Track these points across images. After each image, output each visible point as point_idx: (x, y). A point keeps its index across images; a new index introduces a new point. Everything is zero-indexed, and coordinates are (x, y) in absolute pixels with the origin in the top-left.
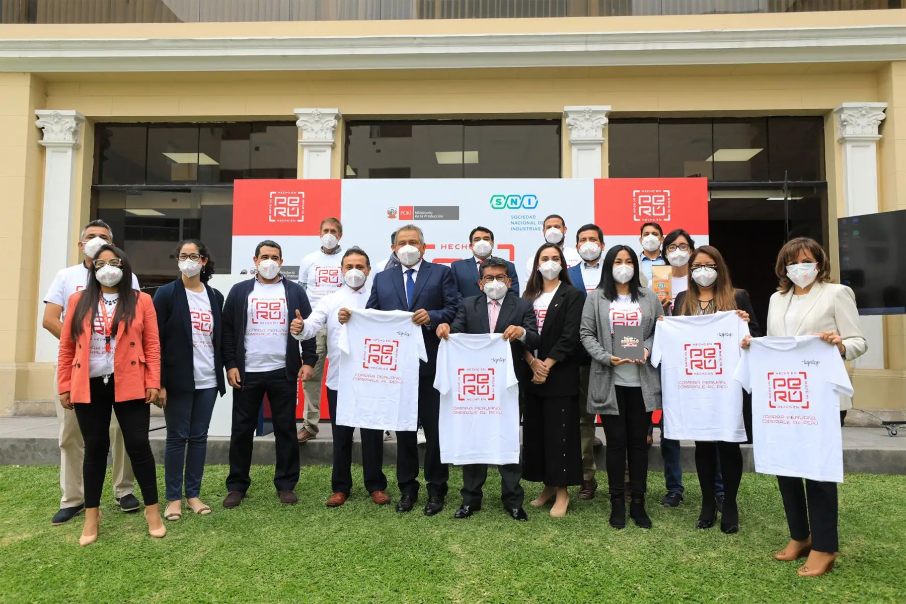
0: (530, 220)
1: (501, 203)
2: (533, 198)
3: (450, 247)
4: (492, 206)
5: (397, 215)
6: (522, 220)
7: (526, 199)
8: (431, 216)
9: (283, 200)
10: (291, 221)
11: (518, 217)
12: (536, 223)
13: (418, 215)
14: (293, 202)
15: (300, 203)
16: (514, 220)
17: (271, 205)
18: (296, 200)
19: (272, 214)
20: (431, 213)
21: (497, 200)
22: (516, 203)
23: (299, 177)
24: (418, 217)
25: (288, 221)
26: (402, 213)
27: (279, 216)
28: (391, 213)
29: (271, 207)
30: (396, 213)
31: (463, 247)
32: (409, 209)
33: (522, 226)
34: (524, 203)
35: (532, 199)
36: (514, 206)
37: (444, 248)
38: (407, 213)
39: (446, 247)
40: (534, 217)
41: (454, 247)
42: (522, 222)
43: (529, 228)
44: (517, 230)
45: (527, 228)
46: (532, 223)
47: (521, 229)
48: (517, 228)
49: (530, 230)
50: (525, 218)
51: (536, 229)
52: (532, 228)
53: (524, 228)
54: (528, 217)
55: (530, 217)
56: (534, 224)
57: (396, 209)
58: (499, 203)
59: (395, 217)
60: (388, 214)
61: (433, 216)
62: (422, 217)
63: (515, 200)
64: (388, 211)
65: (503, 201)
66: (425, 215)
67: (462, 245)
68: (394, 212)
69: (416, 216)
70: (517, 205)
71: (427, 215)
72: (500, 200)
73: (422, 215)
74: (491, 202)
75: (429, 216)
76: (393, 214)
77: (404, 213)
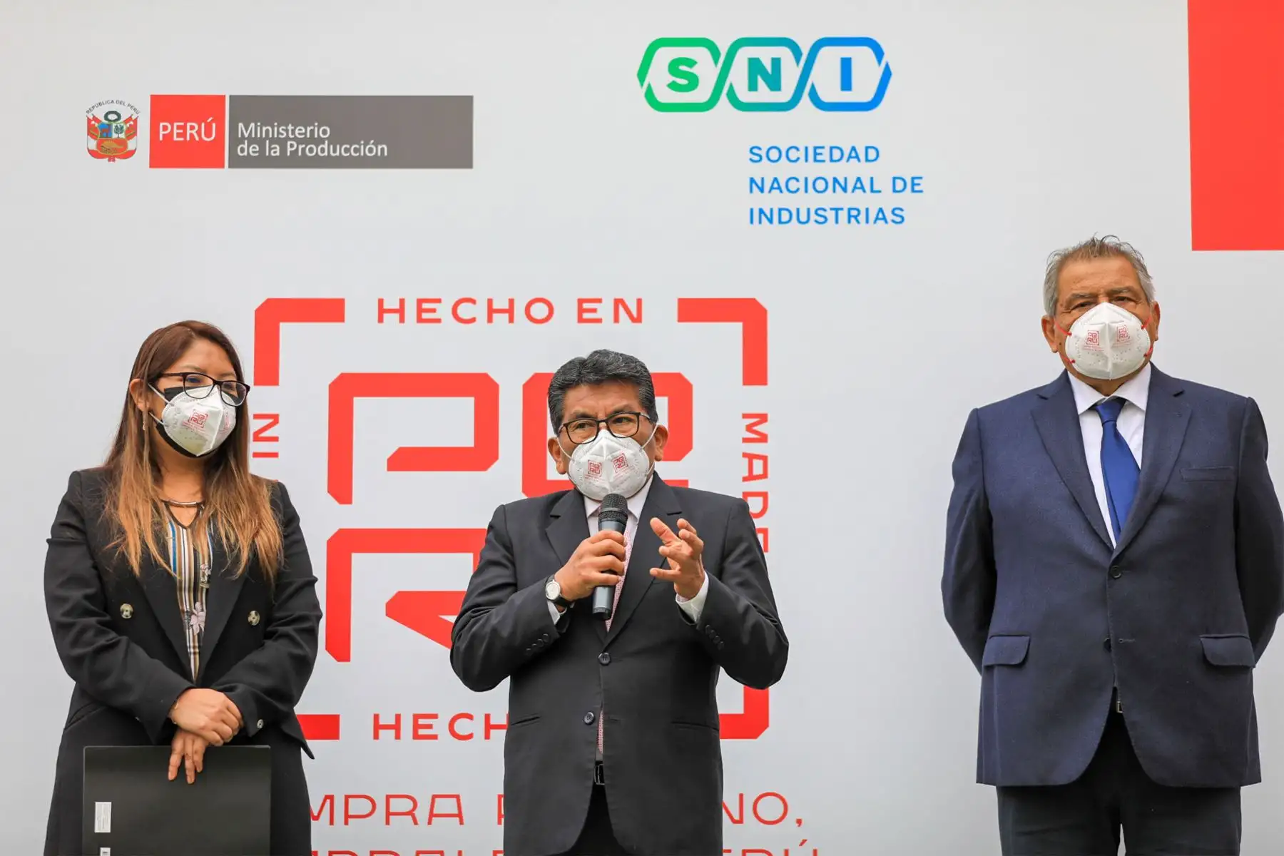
0: (848, 170)
1: (693, 82)
2: (867, 52)
3: (425, 311)
4: (650, 95)
5: (141, 143)
6: (810, 170)
7: (829, 59)
8: (325, 150)
11: (786, 154)
12: (884, 184)
13: (251, 141)
16: (765, 171)
20: (323, 131)
21: (674, 67)
22: (774, 83)
24: (253, 150)
26: (165, 128)
28: (106, 131)
30: (132, 132)
31: (491, 311)
32: (202, 108)
33: (809, 201)
34: (814, 77)
35: (861, 56)
36: (764, 94)
37: (391, 319)
38: (193, 130)
40: (872, 154)
41: (444, 311)
42: (806, 179)
43: (842, 209)
44: (780, 222)
45: (831, 209)
46: (862, 188)
47: (803, 217)
48: (780, 210)
49: (849, 222)
50: (824, 161)
51: (881, 216)
52: (858, 210)
53: (820, 212)
54: (837, 154)
55: (850, 157)
56: (872, 191)
57: (132, 112)
58: (683, 82)
59: (132, 153)
60: (89, 133)
61: (331, 147)
62: (276, 151)
63: (768, 67)
64: (91, 117)
65: (707, 71)
66: (292, 146)
67: (490, 302)
68: (125, 128)
69: (242, 150)
70: (779, 89)
71: (302, 144)
72: (691, 63)
73: (273, 141)
74: (642, 75)
75: (311, 150)
76: (115, 136)
77: (176, 131)
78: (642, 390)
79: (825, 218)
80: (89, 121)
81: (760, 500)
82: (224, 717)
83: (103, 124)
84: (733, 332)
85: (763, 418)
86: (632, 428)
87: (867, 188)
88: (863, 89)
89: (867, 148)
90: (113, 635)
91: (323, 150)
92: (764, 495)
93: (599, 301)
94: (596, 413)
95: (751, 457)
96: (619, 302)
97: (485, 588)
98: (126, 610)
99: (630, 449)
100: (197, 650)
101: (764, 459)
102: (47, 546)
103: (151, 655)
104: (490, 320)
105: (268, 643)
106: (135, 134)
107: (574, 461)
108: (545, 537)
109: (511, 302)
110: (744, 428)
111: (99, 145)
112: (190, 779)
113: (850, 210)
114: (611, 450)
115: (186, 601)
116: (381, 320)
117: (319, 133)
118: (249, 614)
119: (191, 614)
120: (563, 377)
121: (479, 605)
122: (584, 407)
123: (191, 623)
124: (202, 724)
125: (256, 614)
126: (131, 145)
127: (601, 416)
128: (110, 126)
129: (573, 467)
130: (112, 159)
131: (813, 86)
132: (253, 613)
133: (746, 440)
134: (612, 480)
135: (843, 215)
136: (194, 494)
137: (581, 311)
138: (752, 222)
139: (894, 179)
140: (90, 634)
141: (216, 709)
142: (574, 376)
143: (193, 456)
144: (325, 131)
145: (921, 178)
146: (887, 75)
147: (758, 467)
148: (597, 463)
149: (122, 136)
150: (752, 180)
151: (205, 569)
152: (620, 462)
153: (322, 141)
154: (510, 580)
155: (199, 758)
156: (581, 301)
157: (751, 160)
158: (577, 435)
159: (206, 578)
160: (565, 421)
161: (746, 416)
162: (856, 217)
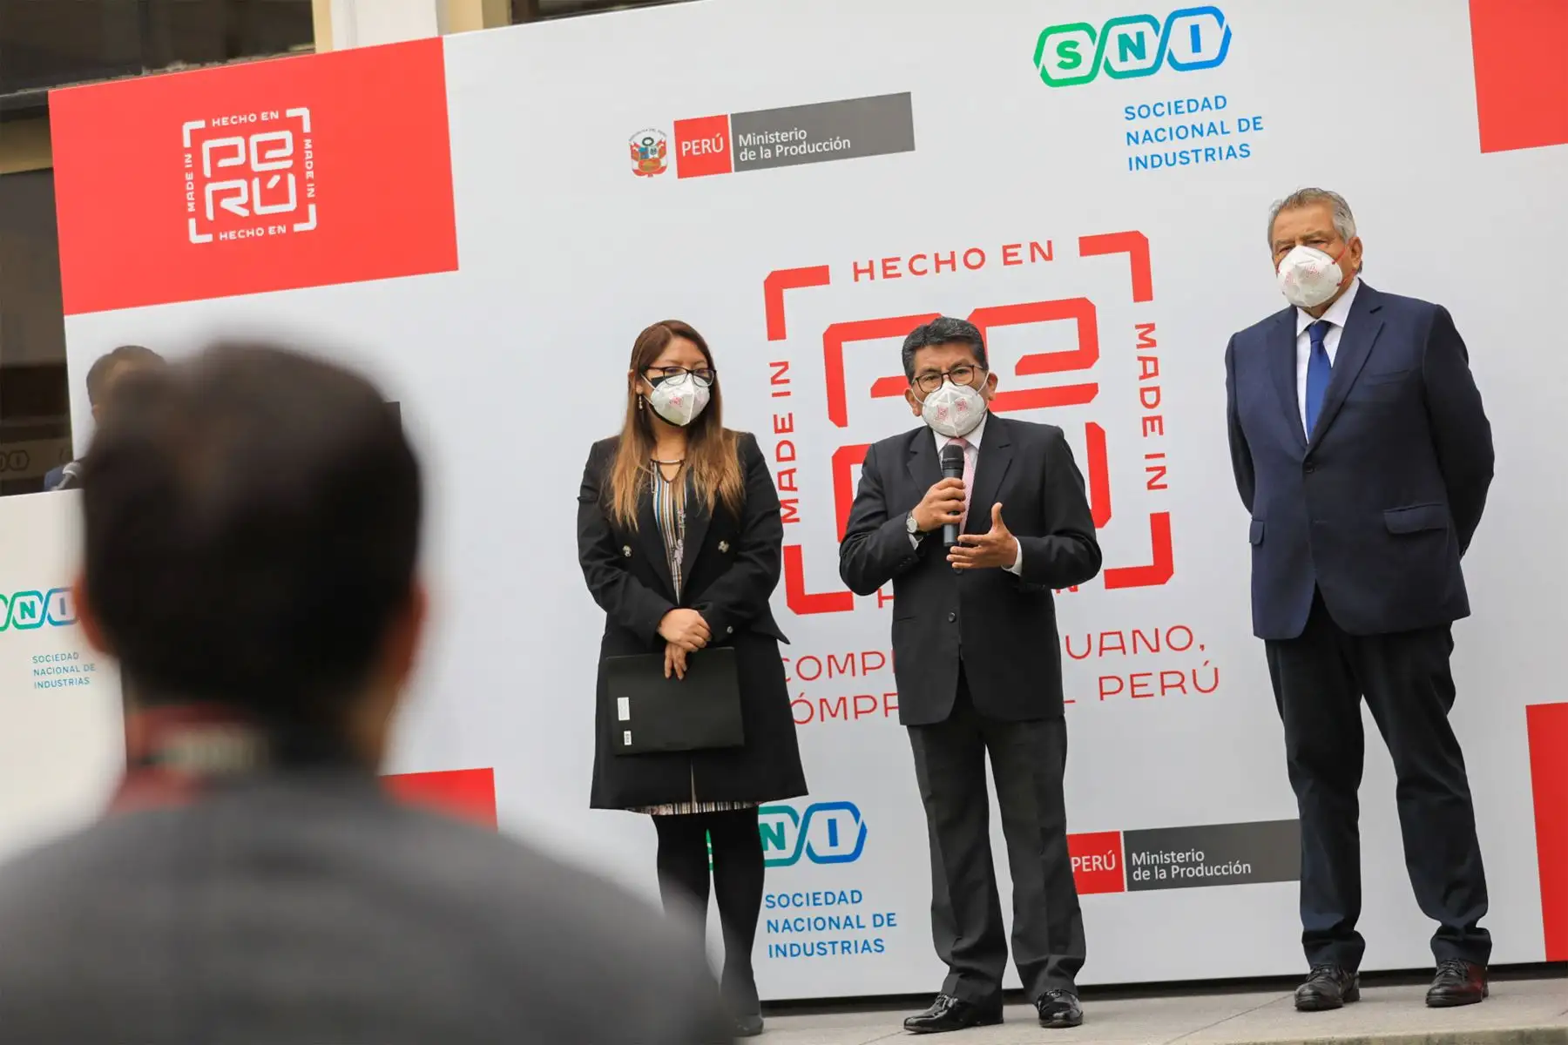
0: (1204, 118)
1: (1077, 60)
2: (1211, 18)
3: (889, 268)
4: (1044, 73)
5: (670, 161)
6: (1173, 121)
7: (1182, 27)
8: (803, 149)
9: (231, 151)
10: (271, 231)
11: (1153, 110)
12: (1231, 125)
13: (750, 148)
14: (270, 154)
15: (298, 155)
16: (1138, 126)
17: (189, 177)
18: (280, 144)
19: (200, 213)
20: (801, 134)
21: (1061, 49)
22: (1140, 53)
23: (322, 45)
24: (752, 155)
25: (260, 232)
26: (690, 146)
27: (226, 220)
28: (644, 153)
29: (190, 187)
30: (663, 152)
32: (709, 126)
33: (1174, 146)
34: (1171, 44)
35: (1207, 23)
36: (1133, 63)
37: (864, 277)
38: (707, 145)
39: (871, 270)
40: (1220, 102)
41: (902, 267)
42: (1171, 129)
43: (1200, 150)
44: (1153, 166)
45: (1192, 151)
46: (1215, 131)
47: (1171, 161)
48: (1152, 156)
49: (1207, 160)
50: (1183, 112)
51: (1231, 152)
52: (1213, 150)
53: (1184, 155)
54: (1193, 105)
55: (1203, 106)
56: (1223, 132)
57: (662, 136)
58: (1069, 61)
59: (663, 169)
60: (633, 157)
61: (809, 146)
62: (769, 154)
63: (1134, 40)
64: (633, 144)
65: (1087, 49)
66: (779, 148)
67: (937, 256)
68: (658, 149)
69: (744, 156)
70: (1144, 57)
71: (786, 146)
72: (1074, 44)
73: (766, 146)
74: (1037, 59)
75: (794, 150)
76: (651, 156)
77: (694, 147)
78: (976, 346)
79: (1188, 159)
80: (631, 147)
81: (1154, 393)
82: (696, 631)
83: (642, 148)
84: (1123, 259)
85: (1151, 327)
86: (968, 377)
87: (1219, 130)
88: (1210, 50)
89: (1216, 98)
90: (618, 571)
91: (802, 149)
92: (1157, 389)
93: (1019, 246)
94: (940, 367)
95: (1143, 359)
96: (1034, 245)
97: (861, 517)
98: (627, 550)
99: (968, 395)
100: (680, 578)
101: (1155, 360)
102: (578, 502)
103: (645, 585)
104: (938, 270)
105: (735, 565)
106: (665, 153)
107: (926, 406)
108: (906, 470)
109: (953, 254)
110: (1138, 336)
111: (641, 165)
112: (680, 676)
113: (1206, 150)
114: (954, 397)
115: (670, 539)
116: (856, 279)
117: (798, 136)
118: (719, 544)
119: (675, 548)
120: (912, 341)
121: (859, 531)
122: (931, 363)
123: (676, 556)
124: (678, 638)
125: (725, 543)
126: (663, 162)
127: (944, 370)
128: (646, 149)
129: (925, 410)
130: (650, 175)
131: (1170, 52)
132: (722, 543)
133: (1139, 346)
134: (956, 421)
135: (1202, 155)
136: (679, 454)
137: (1006, 255)
138: (1131, 169)
139: (1240, 120)
140: (600, 573)
141: (689, 625)
142: (920, 339)
143: (677, 426)
144: (802, 135)
145: (1260, 118)
146: (1228, 35)
147: (1151, 366)
148: (944, 408)
149: (656, 156)
150: (1129, 135)
151: (681, 514)
152: (961, 405)
153: (802, 143)
154: (879, 509)
155: (682, 662)
156: (1005, 248)
157: (1127, 118)
158: (926, 386)
159: (683, 521)
160: (916, 376)
161: (1138, 327)
162: (1211, 155)
